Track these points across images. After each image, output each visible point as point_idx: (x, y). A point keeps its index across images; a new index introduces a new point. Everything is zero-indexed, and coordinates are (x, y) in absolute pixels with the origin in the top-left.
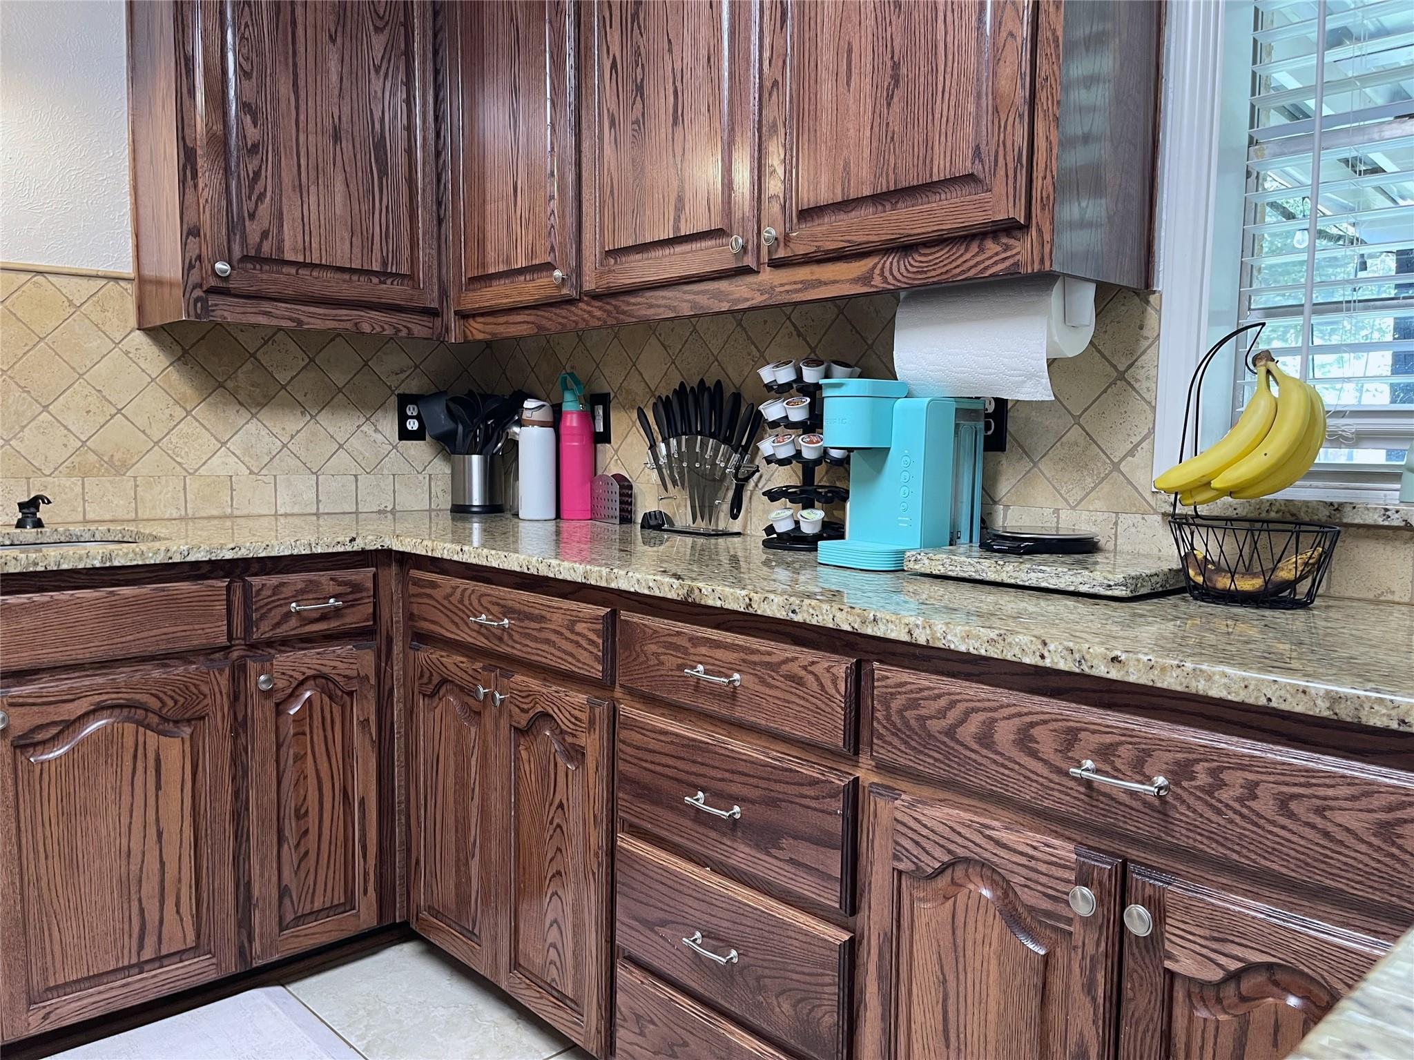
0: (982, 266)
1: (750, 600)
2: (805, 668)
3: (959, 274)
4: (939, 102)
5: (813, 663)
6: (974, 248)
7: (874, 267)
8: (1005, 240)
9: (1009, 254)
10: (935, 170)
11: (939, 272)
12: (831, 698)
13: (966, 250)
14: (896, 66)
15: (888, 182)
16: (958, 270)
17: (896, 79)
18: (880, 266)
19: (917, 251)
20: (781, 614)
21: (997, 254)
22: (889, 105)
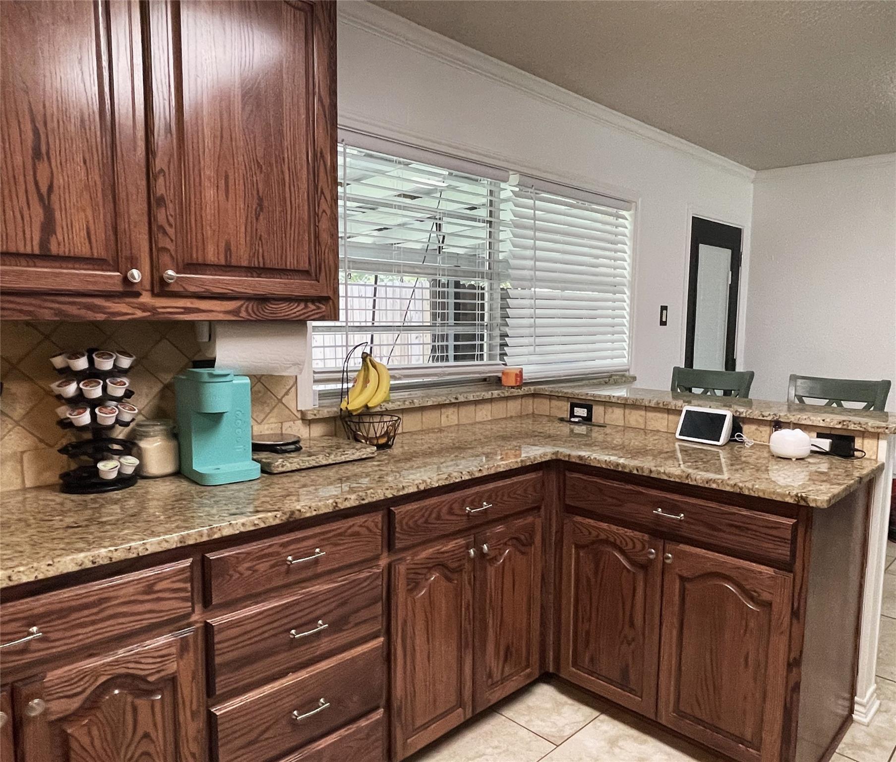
0: (307, 315)
1: (336, 503)
2: (361, 526)
3: (294, 317)
4: (288, 228)
5: (366, 521)
6: (302, 306)
7: (242, 306)
8: (317, 304)
9: (319, 311)
10: (288, 263)
11: (283, 314)
12: (375, 534)
13: (298, 305)
14: (260, 199)
15: (259, 262)
16: (294, 315)
17: (260, 205)
18: (245, 306)
19: (269, 302)
20: (357, 503)
21: (314, 310)
22: (257, 219)
